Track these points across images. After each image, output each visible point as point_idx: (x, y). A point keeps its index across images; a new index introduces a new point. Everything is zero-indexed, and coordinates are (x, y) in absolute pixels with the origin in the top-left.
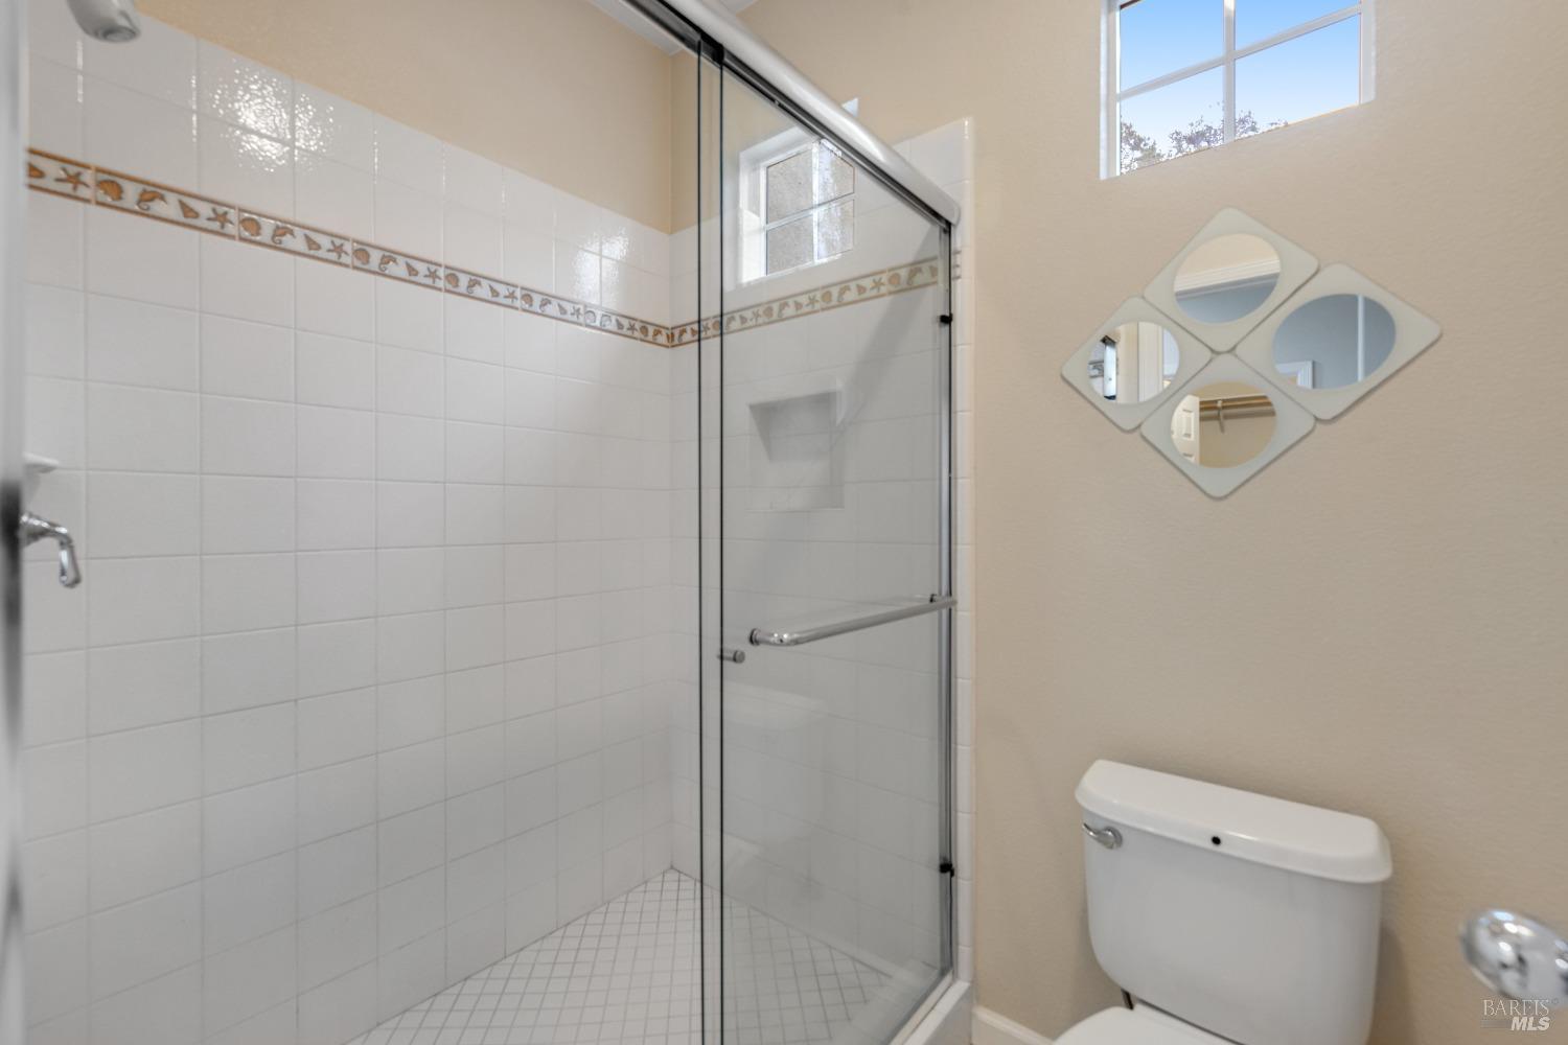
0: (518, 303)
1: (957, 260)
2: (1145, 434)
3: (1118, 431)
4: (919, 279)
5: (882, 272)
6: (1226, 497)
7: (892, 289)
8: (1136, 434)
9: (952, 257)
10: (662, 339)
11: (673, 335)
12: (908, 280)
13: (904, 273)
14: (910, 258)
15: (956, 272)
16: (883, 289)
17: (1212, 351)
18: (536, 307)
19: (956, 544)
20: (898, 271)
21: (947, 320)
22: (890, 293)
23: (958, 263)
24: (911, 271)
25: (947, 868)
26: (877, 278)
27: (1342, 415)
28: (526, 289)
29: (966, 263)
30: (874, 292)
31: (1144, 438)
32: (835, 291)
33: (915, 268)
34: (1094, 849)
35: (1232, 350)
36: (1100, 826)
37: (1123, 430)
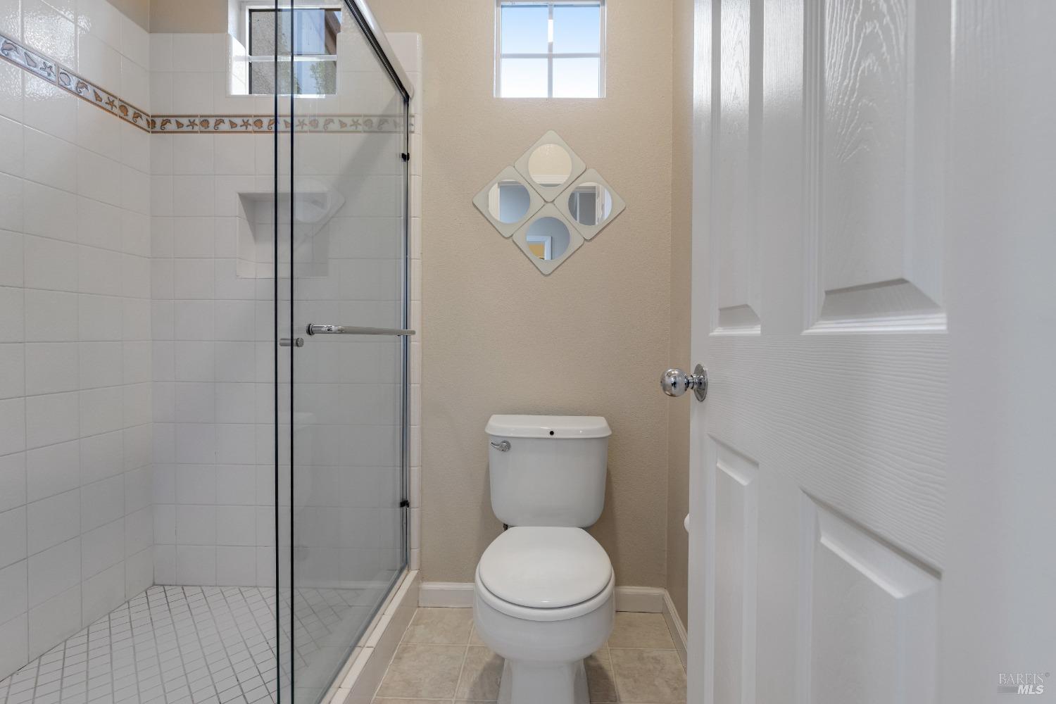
0: (116, 110)
1: (412, 121)
2: (515, 240)
3: (502, 238)
4: (386, 127)
5: (360, 116)
6: (550, 274)
7: (366, 129)
8: (511, 240)
9: (409, 118)
10: (142, 122)
11: (154, 122)
12: (377, 126)
13: (375, 120)
14: (380, 111)
15: (412, 128)
16: (360, 128)
17: (545, 201)
18: (130, 116)
19: (410, 300)
20: (372, 118)
21: (406, 157)
22: (365, 132)
23: (413, 122)
24: (381, 121)
25: (405, 504)
26: (355, 119)
27: (593, 238)
28: (123, 102)
29: (417, 123)
30: (353, 128)
31: (513, 241)
32: (321, 121)
33: (384, 119)
34: (495, 454)
35: (553, 202)
36: (499, 441)
37: (503, 237)
